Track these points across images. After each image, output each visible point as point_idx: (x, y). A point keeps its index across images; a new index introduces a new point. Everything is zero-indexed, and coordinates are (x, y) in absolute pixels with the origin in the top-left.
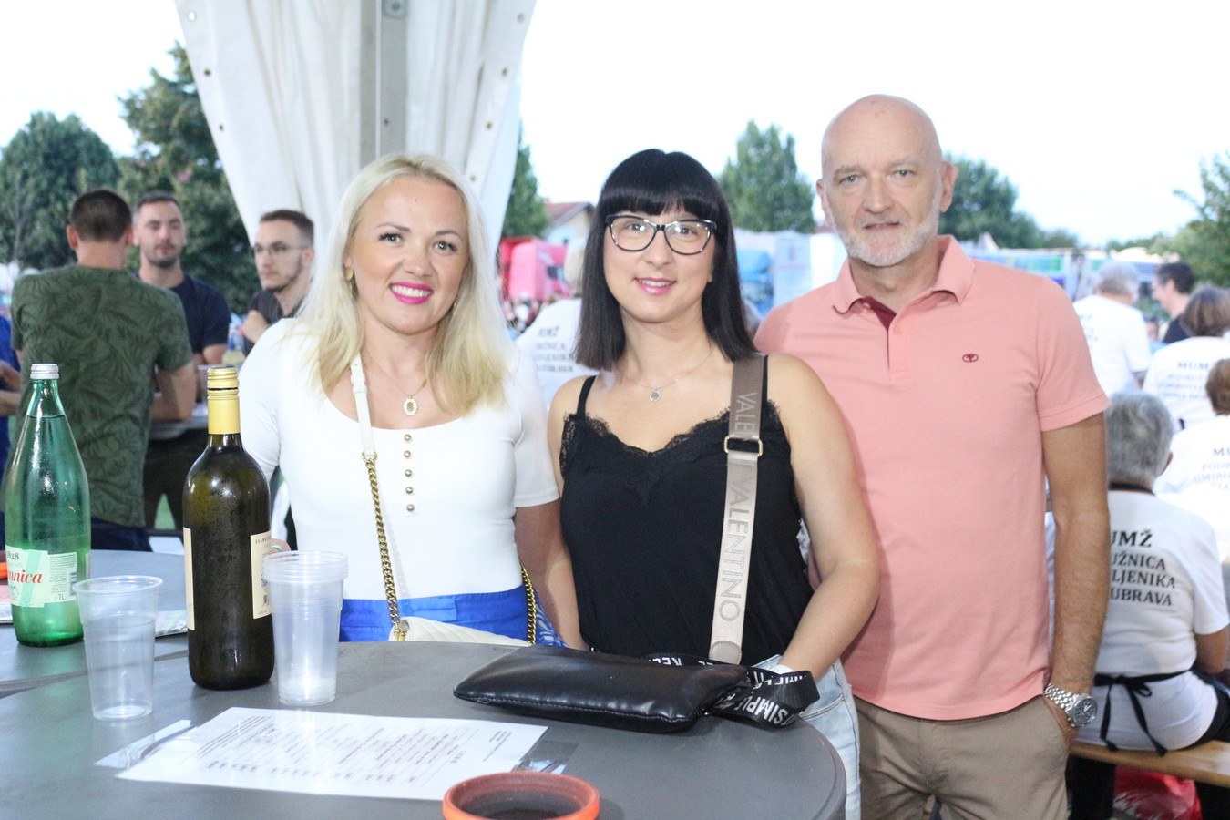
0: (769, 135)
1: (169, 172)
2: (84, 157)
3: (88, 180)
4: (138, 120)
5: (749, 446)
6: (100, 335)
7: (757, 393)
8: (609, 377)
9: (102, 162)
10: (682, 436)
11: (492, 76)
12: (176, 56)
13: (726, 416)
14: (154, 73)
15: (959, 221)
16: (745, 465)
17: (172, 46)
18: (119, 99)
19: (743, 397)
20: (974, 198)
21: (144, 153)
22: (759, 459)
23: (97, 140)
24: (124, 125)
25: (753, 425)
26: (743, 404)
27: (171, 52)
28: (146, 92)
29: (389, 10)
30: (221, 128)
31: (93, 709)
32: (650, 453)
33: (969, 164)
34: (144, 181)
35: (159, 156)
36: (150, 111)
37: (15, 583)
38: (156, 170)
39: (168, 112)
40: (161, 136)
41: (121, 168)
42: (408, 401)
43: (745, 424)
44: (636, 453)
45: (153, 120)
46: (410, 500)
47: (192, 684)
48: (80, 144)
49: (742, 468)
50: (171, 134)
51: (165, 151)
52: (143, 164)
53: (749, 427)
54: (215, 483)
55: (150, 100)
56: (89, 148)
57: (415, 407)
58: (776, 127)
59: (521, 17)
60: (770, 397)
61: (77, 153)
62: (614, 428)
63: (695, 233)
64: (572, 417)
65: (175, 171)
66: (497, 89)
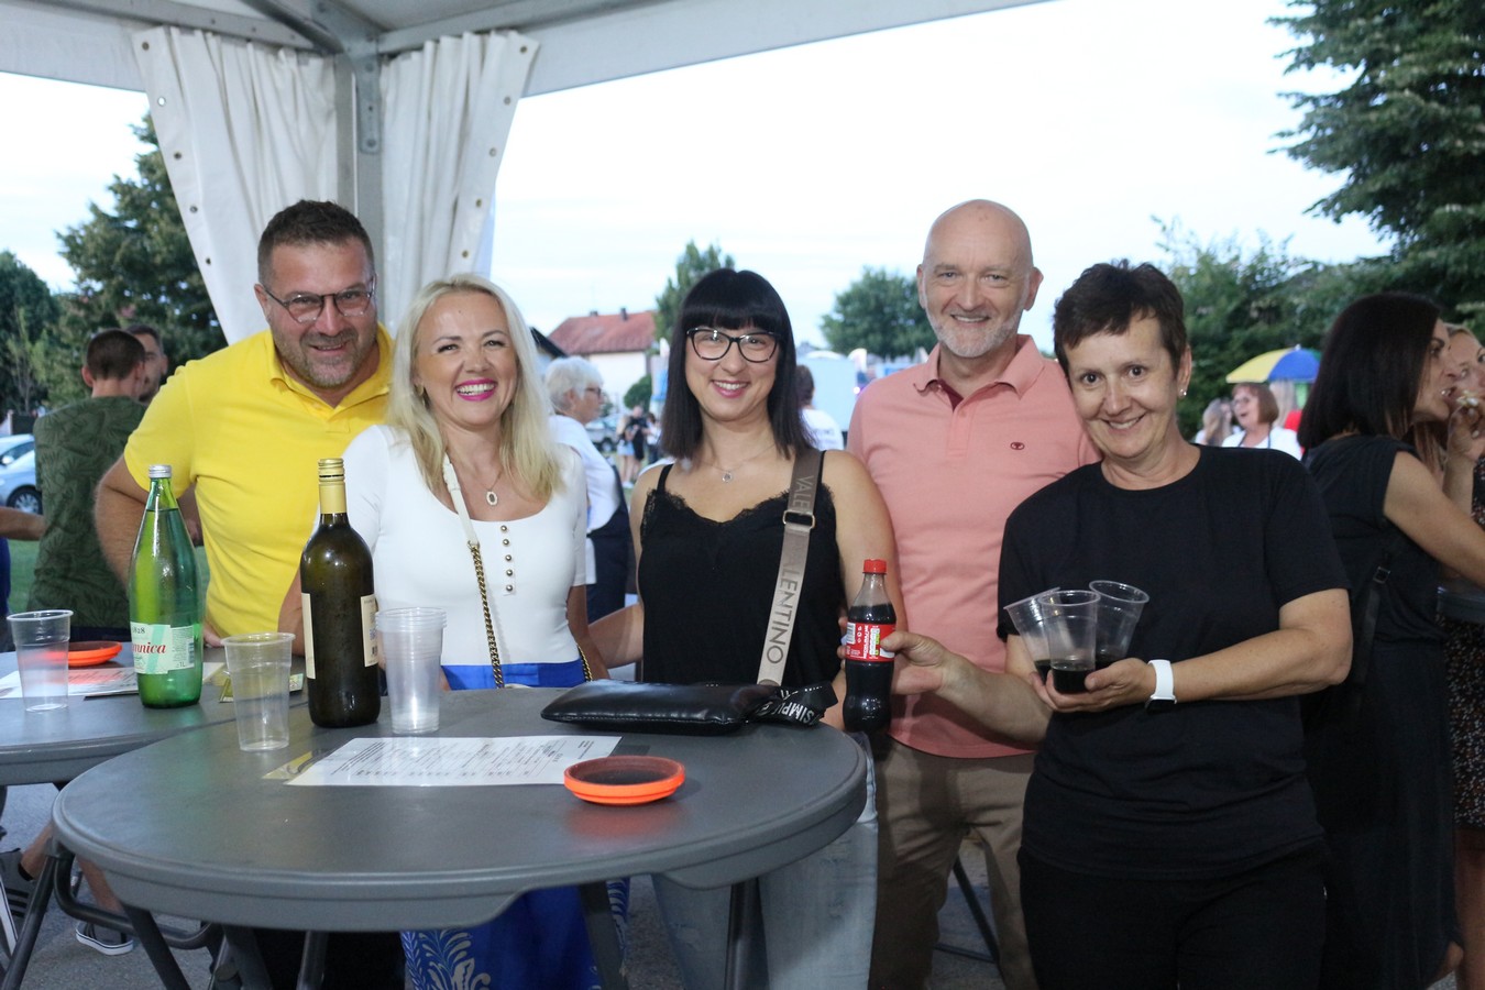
0: (707, 256)
1: (112, 306)
2: (19, 294)
3: (26, 319)
4: (79, 256)
5: (804, 520)
6: (105, 450)
7: (814, 477)
8: (686, 463)
9: (40, 298)
10: (748, 510)
11: (466, 207)
12: (116, 192)
13: (786, 496)
14: (94, 209)
15: (895, 336)
16: (798, 536)
17: (112, 181)
18: (59, 236)
19: (801, 480)
20: (909, 314)
21: (89, 288)
22: (812, 531)
23: (32, 277)
24: (64, 262)
25: (808, 503)
26: (802, 485)
27: (111, 188)
28: (85, 227)
29: (365, 146)
30: (208, 261)
31: (241, 743)
32: (720, 524)
33: (902, 280)
34: (87, 317)
35: (102, 292)
36: (91, 247)
37: (142, 654)
38: (100, 307)
39: (110, 247)
40: (103, 272)
41: (63, 306)
42: (489, 493)
43: (802, 502)
44: (709, 524)
45: (95, 256)
46: (509, 566)
47: (313, 725)
48: (15, 282)
49: (797, 537)
50: (113, 267)
51: (107, 286)
52: (86, 300)
53: (805, 505)
54: (328, 555)
55: (91, 236)
56: (24, 286)
57: (496, 498)
58: (715, 249)
59: (493, 152)
60: (826, 480)
61: (12, 290)
62: (691, 503)
63: (763, 343)
64: (654, 492)
65: (118, 307)
66: (472, 220)
